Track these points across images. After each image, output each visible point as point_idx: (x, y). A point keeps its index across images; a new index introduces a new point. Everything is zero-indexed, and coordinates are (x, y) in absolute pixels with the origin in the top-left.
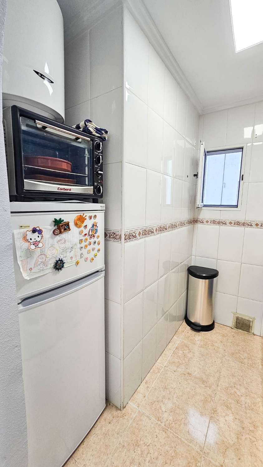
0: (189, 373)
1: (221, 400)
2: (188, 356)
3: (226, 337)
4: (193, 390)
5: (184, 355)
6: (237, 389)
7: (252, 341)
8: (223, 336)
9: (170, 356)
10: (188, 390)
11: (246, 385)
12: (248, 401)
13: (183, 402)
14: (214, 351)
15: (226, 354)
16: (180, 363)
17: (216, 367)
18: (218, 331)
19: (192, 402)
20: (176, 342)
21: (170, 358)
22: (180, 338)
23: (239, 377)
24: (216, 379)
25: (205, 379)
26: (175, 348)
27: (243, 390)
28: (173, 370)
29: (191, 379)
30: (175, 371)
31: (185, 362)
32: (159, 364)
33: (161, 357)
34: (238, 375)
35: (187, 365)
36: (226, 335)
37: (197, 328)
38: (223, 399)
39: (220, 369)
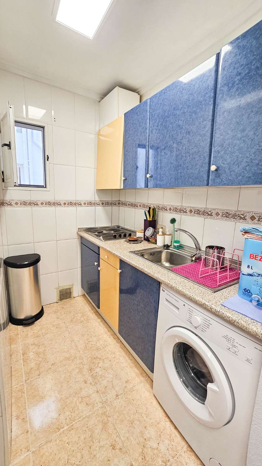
0: (53, 364)
1: (88, 358)
2: (41, 352)
3: (58, 312)
4: (66, 373)
5: (37, 354)
6: (91, 342)
7: (76, 303)
8: (55, 312)
9: (23, 366)
10: (63, 376)
11: (94, 334)
12: (101, 342)
13: (67, 390)
14: (58, 329)
15: (68, 324)
16: (38, 363)
17: (68, 340)
18: (49, 312)
19: (73, 382)
20: (17, 349)
21: (24, 369)
22: (19, 343)
23: (87, 333)
24: (75, 348)
25: (68, 356)
26: (22, 356)
27: (95, 339)
28: (37, 376)
29: (58, 366)
30: (39, 375)
31: (42, 359)
32: (17, 386)
33: (13, 377)
34: (85, 332)
35: (45, 359)
36: (57, 311)
37: (28, 322)
38: (89, 357)
39: (72, 339)
